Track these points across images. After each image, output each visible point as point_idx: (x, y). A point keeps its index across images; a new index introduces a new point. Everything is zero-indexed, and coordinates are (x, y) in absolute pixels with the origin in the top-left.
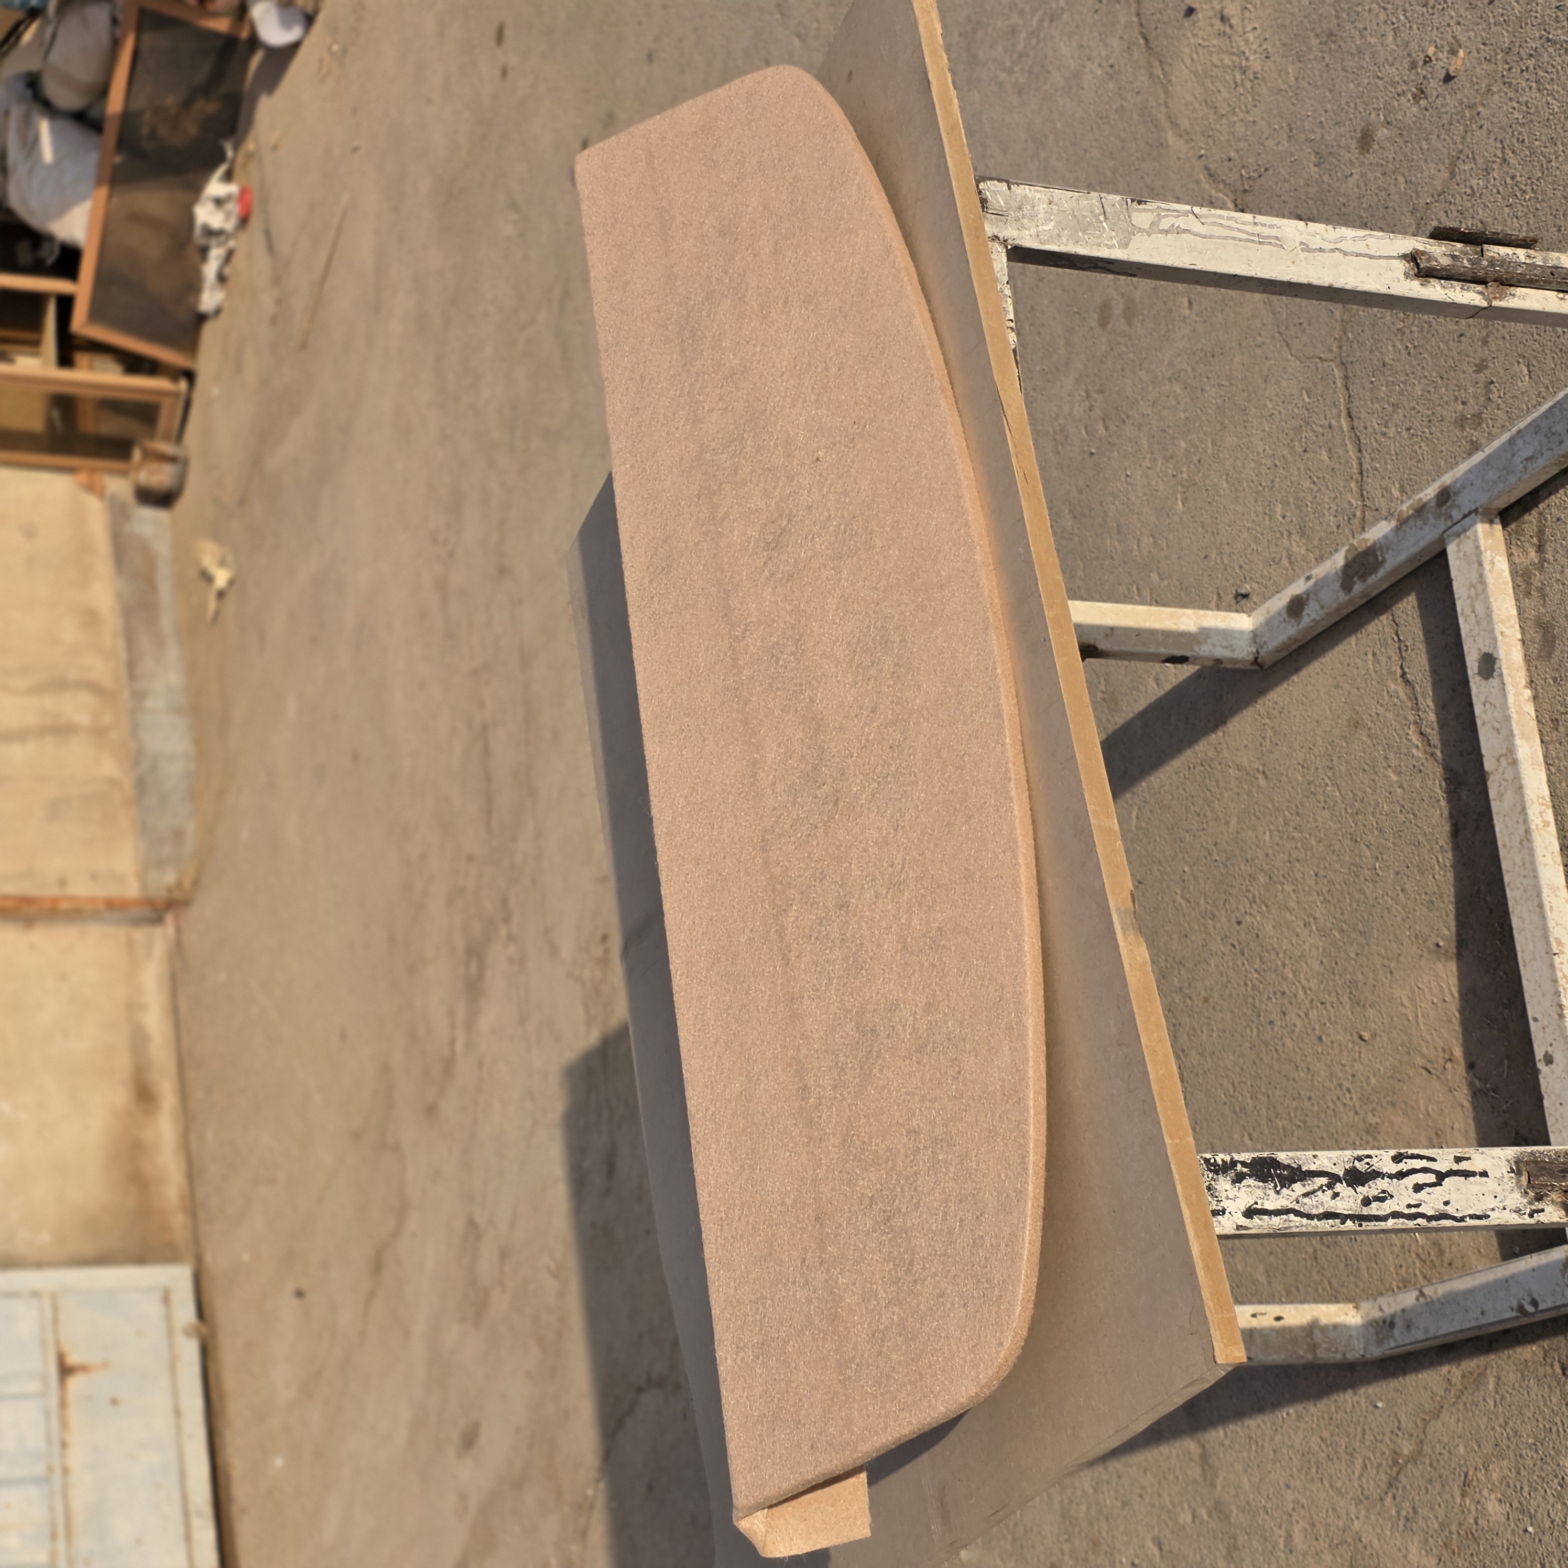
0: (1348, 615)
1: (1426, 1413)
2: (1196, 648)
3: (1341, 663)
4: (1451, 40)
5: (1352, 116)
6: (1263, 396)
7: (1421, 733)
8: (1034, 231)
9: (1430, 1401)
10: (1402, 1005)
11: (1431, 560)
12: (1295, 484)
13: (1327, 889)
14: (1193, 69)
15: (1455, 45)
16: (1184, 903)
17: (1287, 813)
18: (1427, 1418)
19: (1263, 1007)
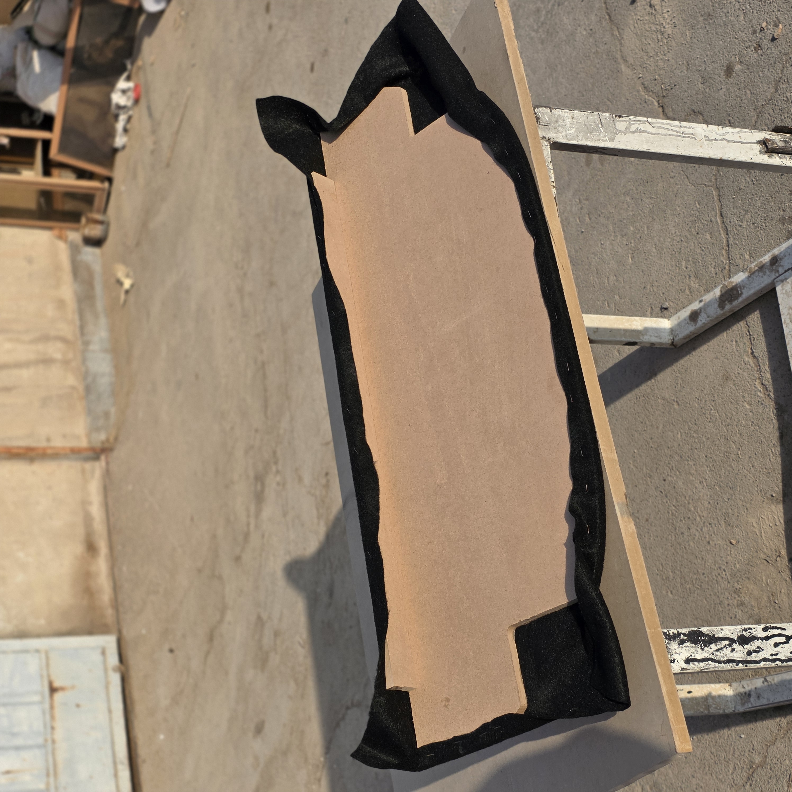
0: (722, 321)
1: (767, 741)
2: (641, 338)
3: (718, 345)
4: (775, 19)
5: (721, 58)
6: (674, 204)
7: (762, 384)
8: (564, 134)
9: (770, 735)
10: (753, 526)
11: (767, 293)
12: (693, 251)
13: (712, 464)
14: (635, 32)
15: (777, 22)
16: (634, 469)
17: (689, 424)
18: (769, 744)
19: (678, 525)
